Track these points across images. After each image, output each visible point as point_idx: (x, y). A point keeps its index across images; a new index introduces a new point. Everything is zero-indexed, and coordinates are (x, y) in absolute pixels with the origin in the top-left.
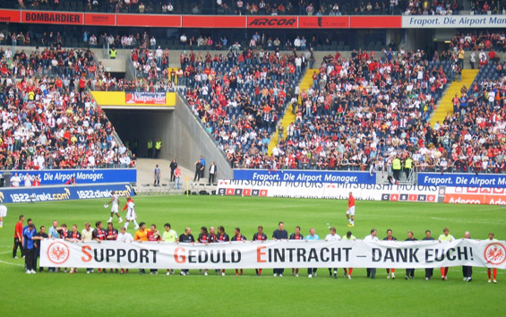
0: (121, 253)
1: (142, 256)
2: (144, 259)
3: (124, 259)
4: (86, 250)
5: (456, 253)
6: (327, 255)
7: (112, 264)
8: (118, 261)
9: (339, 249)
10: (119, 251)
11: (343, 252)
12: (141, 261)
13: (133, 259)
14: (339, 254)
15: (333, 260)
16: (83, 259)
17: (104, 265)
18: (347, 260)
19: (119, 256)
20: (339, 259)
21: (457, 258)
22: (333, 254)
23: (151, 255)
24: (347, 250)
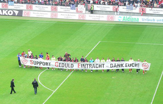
0: (41, 63)
1: (47, 64)
2: (47, 65)
3: (41, 65)
4: (32, 61)
5: (134, 65)
6: (97, 66)
7: (38, 65)
8: (40, 65)
9: (101, 65)
10: (40, 62)
11: (102, 65)
12: (46, 65)
13: (44, 64)
14: (101, 66)
15: (99, 67)
16: (31, 63)
17: (36, 66)
18: (103, 67)
19: (40, 64)
20: (101, 67)
21: (135, 66)
22: (99, 66)
23: (49, 64)
24: (103, 64)
